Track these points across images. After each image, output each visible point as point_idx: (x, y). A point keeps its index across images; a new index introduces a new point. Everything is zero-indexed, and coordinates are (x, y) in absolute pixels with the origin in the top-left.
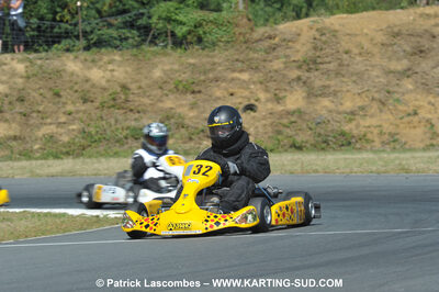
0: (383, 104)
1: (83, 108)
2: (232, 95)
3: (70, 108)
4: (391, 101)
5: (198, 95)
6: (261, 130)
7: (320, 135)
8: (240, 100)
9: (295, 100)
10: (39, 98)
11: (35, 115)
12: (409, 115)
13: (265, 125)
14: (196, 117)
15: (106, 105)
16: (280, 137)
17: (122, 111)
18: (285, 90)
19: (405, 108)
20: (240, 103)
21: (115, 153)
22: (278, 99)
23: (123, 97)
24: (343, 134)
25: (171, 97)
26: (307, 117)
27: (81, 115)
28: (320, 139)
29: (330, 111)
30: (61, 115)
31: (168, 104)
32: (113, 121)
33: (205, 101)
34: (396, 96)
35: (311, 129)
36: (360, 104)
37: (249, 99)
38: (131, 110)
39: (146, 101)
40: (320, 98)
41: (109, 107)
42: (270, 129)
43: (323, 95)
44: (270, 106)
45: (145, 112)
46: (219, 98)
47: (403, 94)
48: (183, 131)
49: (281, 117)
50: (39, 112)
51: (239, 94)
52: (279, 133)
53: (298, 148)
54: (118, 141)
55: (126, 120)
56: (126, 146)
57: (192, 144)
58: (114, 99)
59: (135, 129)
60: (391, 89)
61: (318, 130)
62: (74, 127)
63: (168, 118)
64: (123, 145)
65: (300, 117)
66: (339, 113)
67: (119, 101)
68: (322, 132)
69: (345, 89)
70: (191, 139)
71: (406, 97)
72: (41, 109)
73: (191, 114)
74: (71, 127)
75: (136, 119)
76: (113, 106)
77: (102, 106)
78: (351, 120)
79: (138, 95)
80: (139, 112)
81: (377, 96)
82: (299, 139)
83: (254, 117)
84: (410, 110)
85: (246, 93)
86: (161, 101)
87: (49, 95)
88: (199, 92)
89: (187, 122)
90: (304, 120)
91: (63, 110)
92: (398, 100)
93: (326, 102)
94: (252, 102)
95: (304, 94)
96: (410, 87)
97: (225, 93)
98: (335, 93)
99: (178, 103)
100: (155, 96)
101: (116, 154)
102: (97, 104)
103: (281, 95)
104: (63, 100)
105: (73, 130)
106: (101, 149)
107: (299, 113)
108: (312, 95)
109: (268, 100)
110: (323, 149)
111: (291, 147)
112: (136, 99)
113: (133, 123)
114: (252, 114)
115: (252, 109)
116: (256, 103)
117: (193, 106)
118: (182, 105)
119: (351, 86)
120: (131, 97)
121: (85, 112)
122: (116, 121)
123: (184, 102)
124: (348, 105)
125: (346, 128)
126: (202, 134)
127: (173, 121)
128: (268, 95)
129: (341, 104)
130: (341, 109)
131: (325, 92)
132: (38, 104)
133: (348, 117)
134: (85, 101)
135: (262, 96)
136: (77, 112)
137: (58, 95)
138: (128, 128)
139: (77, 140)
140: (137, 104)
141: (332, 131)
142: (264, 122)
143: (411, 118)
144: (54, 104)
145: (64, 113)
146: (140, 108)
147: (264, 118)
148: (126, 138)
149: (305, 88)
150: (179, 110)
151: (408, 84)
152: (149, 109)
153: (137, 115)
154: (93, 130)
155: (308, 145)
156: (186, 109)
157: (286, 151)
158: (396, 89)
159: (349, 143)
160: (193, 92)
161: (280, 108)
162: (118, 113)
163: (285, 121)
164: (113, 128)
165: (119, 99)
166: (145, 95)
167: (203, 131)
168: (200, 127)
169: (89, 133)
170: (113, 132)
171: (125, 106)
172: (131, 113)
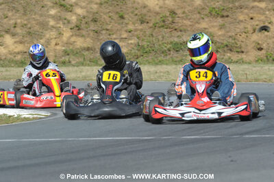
1: (140, 27)
2: (252, 19)
3: (131, 27)
5: (226, 19)
6: (271, 46)
8: (257, 23)
10: (108, 20)
11: (104, 32)
14: (224, 35)
15: (157, 25)
17: (169, 30)
20: (257, 25)
21: (160, 61)
23: (170, 19)
25: (206, 20)
27: (138, 32)
30: (123, 32)
31: (203, 25)
32: (160, 37)
33: (231, 23)
37: (264, 22)
38: (176, 30)
39: (187, 23)
41: (160, 27)
45: (185, 31)
46: (242, 21)
50: (107, 30)
51: (257, 18)
54: (163, 53)
56: (168, 57)
58: (164, 21)
59: (175, 44)
62: (132, 42)
64: (166, 55)
67: (167, 23)
72: (109, 27)
73: (220, 33)
74: (130, 42)
75: (178, 37)
76: (163, 26)
77: (155, 26)
79: (182, 18)
80: (181, 31)
83: (267, 36)
85: (263, 18)
86: (199, 23)
87: (116, 17)
88: (227, 16)
89: (215, 39)
91: (125, 28)
94: (267, 24)
97: (247, 17)
99: (210, 25)
100: (194, 19)
101: (161, 63)
102: (151, 25)
104: (126, 21)
105: (131, 44)
106: (150, 59)
112: (180, 21)
113: (176, 40)
114: (266, 33)
115: (266, 30)
116: (269, 25)
117: (222, 27)
118: (213, 26)
120: (177, 20)
121: (141, 30)
122: (163, 38)
123: (215, 24)
126: (226, 49)
132: (107, 24)
134: (142, 22)
136: (136, 30)
137: (122, 17)
138: (171, 43)
139: (133, 51)
140: (180, 25)
144: (119, 24)
145: (126, 31)
146: (181, 28)
148: (169, 50)
150: (210, 30)
152: (189, 29)
153: (179, 33)
154: (145, 44)
156: (216, 29)
160: (223, 16)
162: (166, 32)
164: (160, 43)
165: (168, 21)
166: (187, 18)
167: (227, 46)
168: (225, 43)
169: (143, 46)
170: (160, 45)
171: (172, 26)
172: (175, 32)
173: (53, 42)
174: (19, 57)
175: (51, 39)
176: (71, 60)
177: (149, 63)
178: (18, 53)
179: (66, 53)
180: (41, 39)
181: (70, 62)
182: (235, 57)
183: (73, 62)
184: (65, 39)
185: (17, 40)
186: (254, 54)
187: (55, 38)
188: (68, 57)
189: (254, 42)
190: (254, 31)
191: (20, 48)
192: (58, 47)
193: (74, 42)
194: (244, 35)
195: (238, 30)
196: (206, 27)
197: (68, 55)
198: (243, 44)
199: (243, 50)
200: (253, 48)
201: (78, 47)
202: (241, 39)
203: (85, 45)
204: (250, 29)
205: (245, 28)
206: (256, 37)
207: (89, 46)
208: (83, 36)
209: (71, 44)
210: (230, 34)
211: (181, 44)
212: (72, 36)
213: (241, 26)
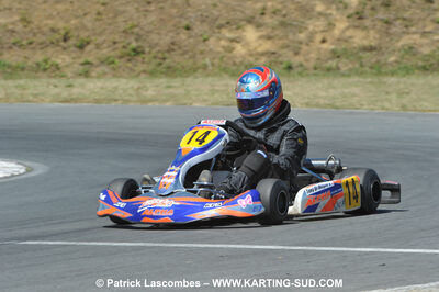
173: (319, 38)
174: (263, 61)
175: (316, 33)
176: (340, 65)
178: (263, 54)
179: (335, 55)
180: (300, 32)
181: (338, 68)
183: (344, 69)
184: (336, 32)
185: (264, 33)
187: (323, 31)
188: (337, 60)
191: (267, 46)
192: (325, 46)
193: (350, 37)
197: (338, 57)
201: (355, 45)
203: (366, 43)
207: (373, 44)
208: (365, 28)
209: (346, 41)
212: (348, 28)
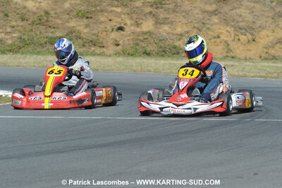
0: (200, 30)
1: (21, 24)
2: (110, 20)
3: (13, 23)
4: (205, 29)
5: (90, 20)
6: (126, 42)
7: (161, 47)
8: (115, 24)
9: (148, 25)
12: (214, 38)
13: (129, 40)
14: (89, 33)
15: (35, 23)
16: (137, 47)
17: (44, 27)
18: (142, 19)
19: (212, 33)
20: (115, 26)
22: (138, 25)
23: (45, 18)
24: (175, 47)
25: (74, 20)
26: (154, 36)
27: (20, 28)
28: (161, 50)
29: (168, 33)
30: (8, 28)
31: (72, 24)
32: (38, 33)
33: (94, 23)
34: (208, 26)
35: (156, 43)
36: (186, 30)
37: (120, 24)
38: (50, 27)
39: (59, 22)
40: (162, 25)
41: (37, 24)
42: (131, 42)
43: (165, 23)
44: (133, 28)
45: (58, 28)
46: (103, 22)
47: (212, 25)
48: (80, 40)
49: (139, 36)
51: (115, 20)
52: (137, 44)
53: (147, 54)
54: (40, 45)
55: (46, 32)
56: (45, 49)
57: (85, 49)
58: (40, 20)
59: (51, 38)
60: (205, 22)
61: (160, 44)
62: (15, 35)
63: (71, 33)
64: (43, 47)
65: (150, 36)
66: (174, 35)
67: (43, 21)
68: (163, 45)
69: (177, 20)
70: (84, 46)
71: (214, 27)
73: (85, 31)
74: (13, 35)
75: (52, 32)
76: (39, 24)
77: (33, 23)
78: (180, 39)
79: (55, 18)
80: (54, 28)
81: (196, 25)
82: (148, 49)
83: (122, 35)
84: (216, 35)
85: (119, 20)
86: (68, 22)
87: (2, 15)
88: (91, 18)
89: (82, 35)
90: (152, 38)
92: (208, 29)
93: (166, 28)
94: (122, 25)
95: (154, 23)
96: (216, 21)
97: (107, 19)
98: (171, 23)
99: (78, 24)
100: (65, 19)
101: (39, 53)
102: (30, 22)
103: (140, 22)
104: (10, 18)
105: (15, 37)
106: (30, 49)
107: (150, 33)
108: (158, 23)
109: (131, 25)
110: (162, 55)
111: (144, 53)
112: (53, 20)
113: (50, 35)
114: (122, 32)
115: (121, 30)
116: (125, 26)
117: (87, 26)
118: (80, 25)
119: (181, 19)
120: (50, 19)
121: (22, 26)
122: (40, 33)
123: (82, 23)
124: (179, 30)
125: (177, 44)
126: (91, 44)
127: (74, 34)
128: (132, 22)
129: (175, 29)
130: (175, 32)
131: (165, 21)
133: (179, 37)
134: (23, 20)
135: (128, 22)
136: (18, 26)
137: (7, 15)
138: (47, 37)
139: (16, 43)
140: (53, 23)
141: (169, 45)
142: (128, 38)
143: (215, 39)
144: (4, 21)
145: (10, 26)
146: (55, 26)
147: (129, 35)
148: (46, 43)
149: (154, 19)
150: (78, 28)
151: (215, 19)
152: (60, 26)
153: (53, 30)
154: (26, 37)
155: (154, 53)
156: (82, 28)
157: (140, 56)
158: (208, 22)
159: (178, 53)
160: (87, 18)
161: (139, 30)
162: (42, 28)
163: (141, 38)
164: (38, 37)
165: (43, 20)
166: (58, 18)
167: (91, 41)
168: (90, 39)
169: (24, 39)
170: (38, 39)
171: (46, 24)
172: (49, 29)
177: (30, 53)
182: (98, 50)
186: (112, 49)
189: (112, 39)
190: (113, 30)
194: (104, 33)
195: (100, 29)
196: (75, 25)
198: (104, 41)
199: (104, 45)
200: (112, 44)
202: (102, 36)
204: (109, 28)
205: (106, 28)
206: (114, 35)
210: (94, 32)
211: (55, 38)
213: (103, 26)
